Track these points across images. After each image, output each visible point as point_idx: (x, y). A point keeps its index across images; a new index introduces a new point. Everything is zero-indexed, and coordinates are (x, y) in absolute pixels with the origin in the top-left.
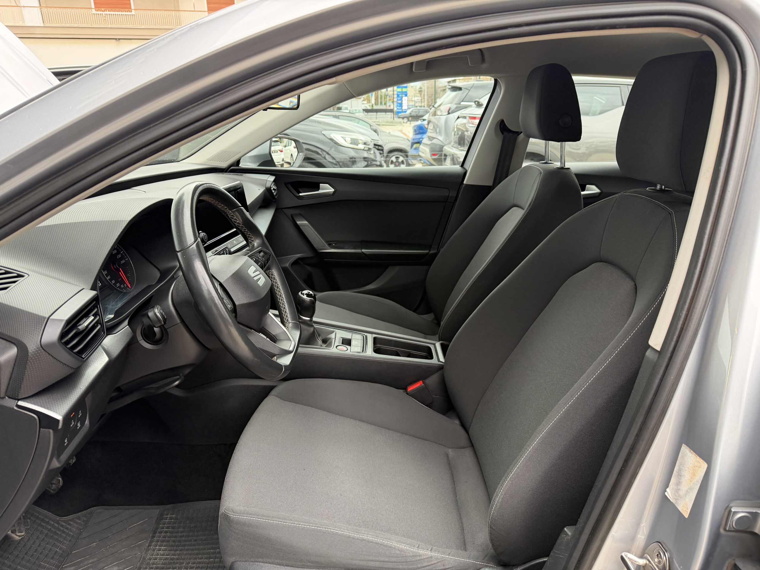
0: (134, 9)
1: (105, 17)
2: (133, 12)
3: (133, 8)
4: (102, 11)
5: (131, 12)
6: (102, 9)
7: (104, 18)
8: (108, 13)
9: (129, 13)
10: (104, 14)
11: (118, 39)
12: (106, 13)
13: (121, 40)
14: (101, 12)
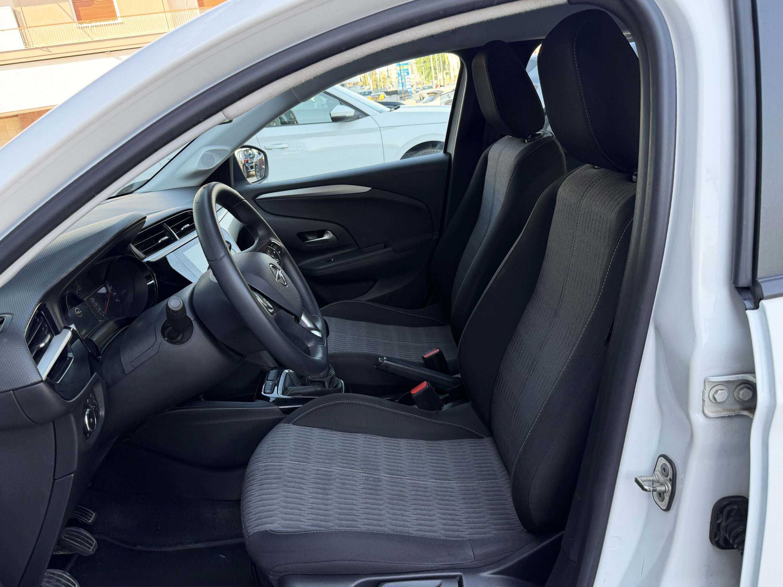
0: (121, 17)
1: (91, 29)
2: (120, 20)
3: (118, 14)
4: (87, 23)
5: (117, 20)
6: (88, 21)
7: (91, 31)
8: (94, 24)
9: (116, 22)
10: (90, 27)
11: (109, 51)
12: (92, 24)
13: (111, 52)
14: (87, 25)
